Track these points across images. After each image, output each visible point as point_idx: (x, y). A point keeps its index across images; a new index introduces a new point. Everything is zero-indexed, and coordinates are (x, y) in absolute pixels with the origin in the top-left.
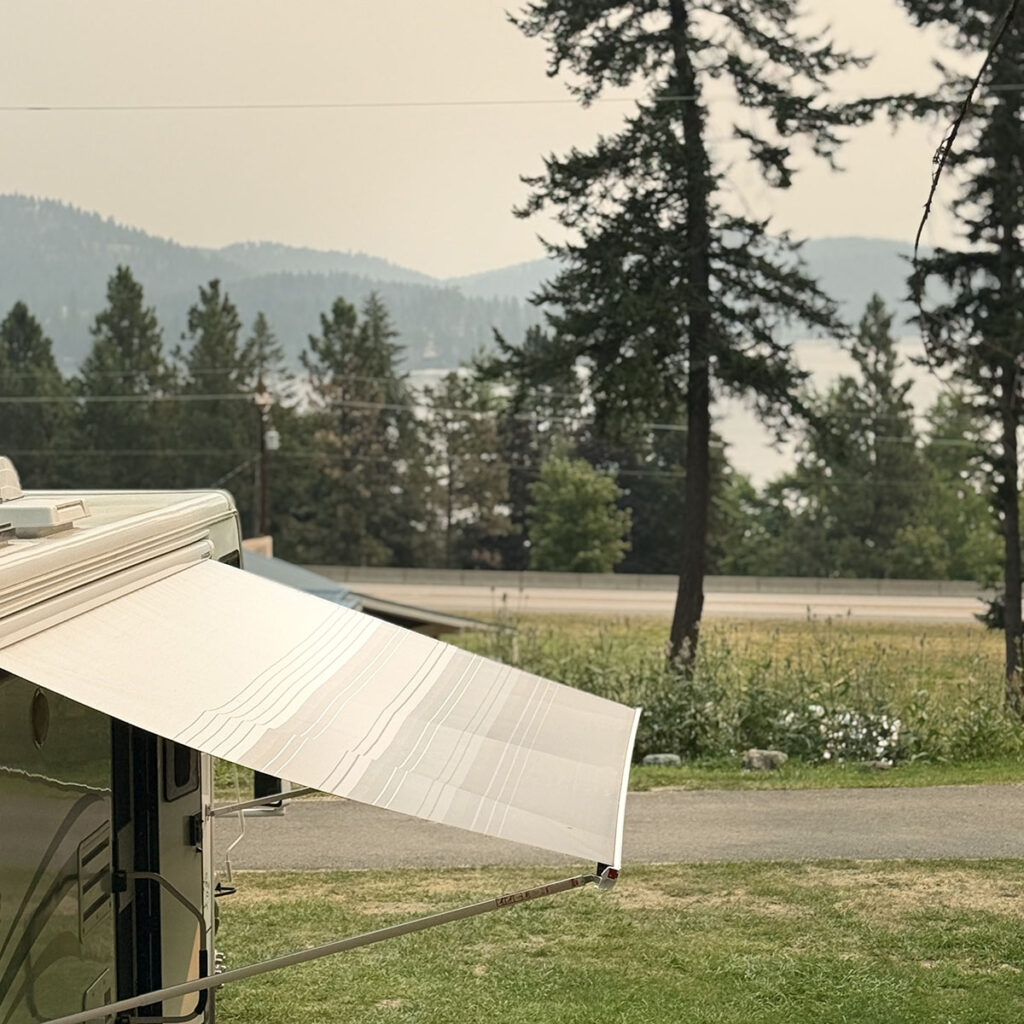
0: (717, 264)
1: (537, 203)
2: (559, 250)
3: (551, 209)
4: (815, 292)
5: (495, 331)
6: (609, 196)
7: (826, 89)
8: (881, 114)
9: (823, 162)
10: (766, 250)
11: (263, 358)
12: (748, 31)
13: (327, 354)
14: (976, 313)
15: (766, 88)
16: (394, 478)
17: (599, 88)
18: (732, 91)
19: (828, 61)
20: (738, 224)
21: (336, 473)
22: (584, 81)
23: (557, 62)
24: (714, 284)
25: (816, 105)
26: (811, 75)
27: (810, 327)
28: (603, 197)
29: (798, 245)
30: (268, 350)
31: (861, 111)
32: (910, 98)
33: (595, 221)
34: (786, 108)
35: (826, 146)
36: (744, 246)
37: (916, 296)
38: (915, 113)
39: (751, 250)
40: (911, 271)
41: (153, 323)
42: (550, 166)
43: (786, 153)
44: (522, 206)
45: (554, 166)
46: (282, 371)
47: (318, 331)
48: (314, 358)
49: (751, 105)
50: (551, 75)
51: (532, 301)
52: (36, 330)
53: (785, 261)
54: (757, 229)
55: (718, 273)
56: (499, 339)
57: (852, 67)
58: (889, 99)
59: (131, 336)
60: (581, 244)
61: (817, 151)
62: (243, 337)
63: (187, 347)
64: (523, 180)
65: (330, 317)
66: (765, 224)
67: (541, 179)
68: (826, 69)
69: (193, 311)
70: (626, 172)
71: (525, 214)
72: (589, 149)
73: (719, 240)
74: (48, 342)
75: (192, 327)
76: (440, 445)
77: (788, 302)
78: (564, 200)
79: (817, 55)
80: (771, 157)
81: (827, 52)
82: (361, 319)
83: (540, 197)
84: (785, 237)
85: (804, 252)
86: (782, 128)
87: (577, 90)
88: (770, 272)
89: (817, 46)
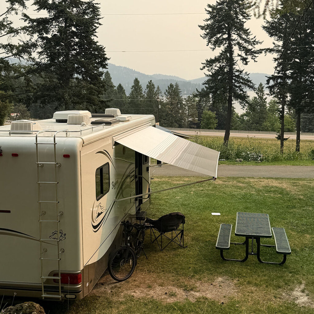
0: (234, 78)
1: (204, 67)
2: (207, 75)
3: (206, 68)
4: (251, 82)
5: (196, 89)
6: (216, 66)
7: (254, 48)
8: (263, 52)
9: (253, 60)
10: (243, 75)
11: (159, 93)
12: (241, 38)
13: (169, 93)
14: (278, 86)
15: (244, 47)
16: (179, 113)
17: (215, 48)
18: (238, 48)
20: (238, 71)
21: (170, 112)
22: (213, 46)
23: (208, 43)
24: (233, 81)
25: (252, 50)
26: (252, 45)
27: (250, 88)
28: (215, 66)
30: (159, 92)
31: (260, 51)
32: (269, 49)
33: (214, 70)
34: (247, 51)
35: (254, 57)
36: (239, 75)
37: (268, 83)
38: (269, 52)
40: (267, 79)
41: (141, 87)
42: (206, 61)
43: (247, 59)
44: (202, 68)
45: (207, 61)
46: (162, 95)
47: (167, 89)
48: (167, 93)
49: (241, 50)
50: (207, 45)
51: (203, 84)
52: (123, 88)
53: (246, 77)
54: (241, 72)
55: (234, 79)
56: (197, 90)
57: (259, 44)
58: (265, 49)
59: (137, 89)
60: (211, 74)
61: (252, 58)
62: (155, 89)
63: (146, 91)
64: (202, 63)
65: (169, 86)
66: (243, 71)
67: (205, 63)
68: (254, 44)
69: (147, 85)
70: (219, 62)
72: (213, 58)
73: (235, 74)
74: (125, 90)
75: (147, 88)
76: (187, 108)
77: (246, 84)
78: (209, 67)
79: (253, 42)
80: (244, 60)
81: (255, 41)
82: (175, 87)
84: (246, 73)
85: (249, 76)
86: (246, 55)
87: (212, 48)
88: (243, 79)
89: (253, 40)
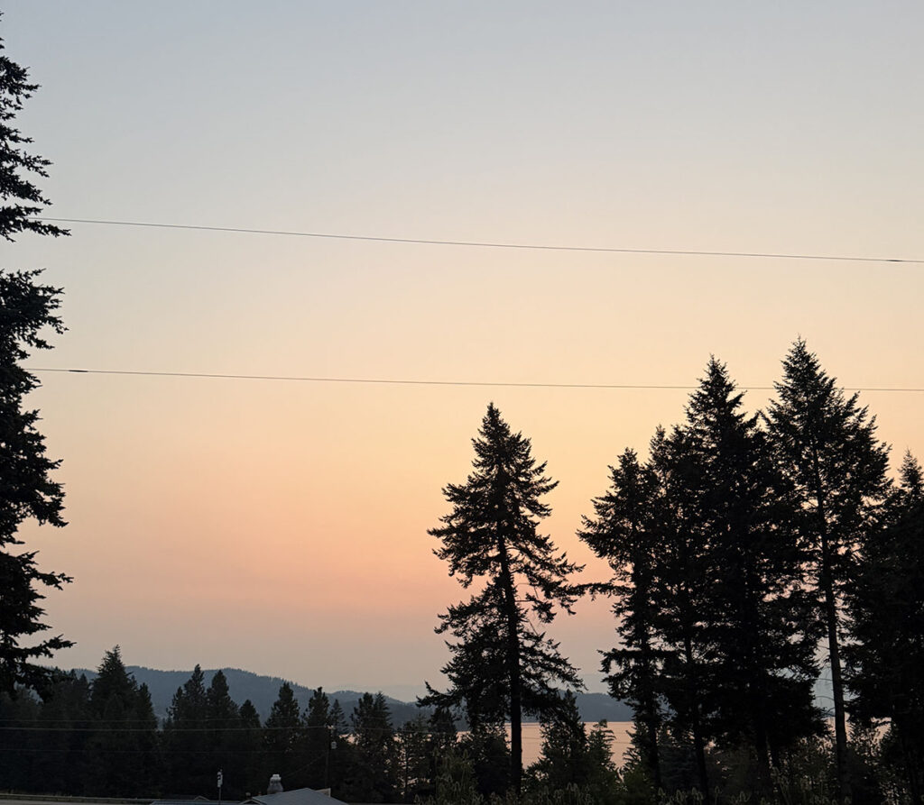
0: (522, 654)
1: (445, 627)
2: (454, 647)
3: (451, 630)
4: (566, 665)
5: (427, 683)
6: (477, 623)
7: (565, 580)
8: (587, 591)
9: (565, 610)
10: (543, 647)
12: (530, 554)
14: (632, 676)
15: (540, 579)
16: (386, 767)
17: (471, 580)
18: (527, 581)
19: (565, 569)
20: (529, 636)
22: (463, 576)
23: (453, 570)
24: (521, 662)
25: (562, 585)
26: (558, 575)
27: (563, 682)
28: (473, 623)
29: (556, 646)
30: (338, 714)
31: (580, 590)
32: (599, 585)
33: (469, 633)
34: (549, 587)
35: (566, 603)
36: (532, 647)
37: (607, 669)
38: (601, 591)
39: (536, 648)
40: (603, 658)
41: (296, 705)
42: (450, 611)
43: (551, 605)
44: (439, 627)
45: (452, 611)
46: (344, 723)
47: (358, 706)
48: (356, 717)
49: (534, 585)
50: (451, 575)
51: (442, 671)
52: (254, 711)
53: (551, 652)
54: (538, 639)
55: (522, 657)
56: (428, 687)
57: (575, 571)
58: (590, 585)
59: (287, 711)
60: (462, 643)
61: (562, 605)
62: (330, 709)
63: (308, 714)
64: (439, 617)
65: (363, 700)
66: (542, 636)
67: (447, 616)
68: (565, 572)
69: (311, 700)
70: (483, 613)
71: (439, 632)
72: (467, 602)
73: (522, 643)
74: (258, 715)
75: (310, 706)
77: (555, 670)
78: (457, 626)
79: (560, 566)
80: (544, 608)
81: (565, 565)
82: (374, 701)
83: (447, 624)
84: (550, 642)
85: (559, 649)
86: (548, 595)
87: (462, 581)
88: (547, 658)
89: (560, 563)
